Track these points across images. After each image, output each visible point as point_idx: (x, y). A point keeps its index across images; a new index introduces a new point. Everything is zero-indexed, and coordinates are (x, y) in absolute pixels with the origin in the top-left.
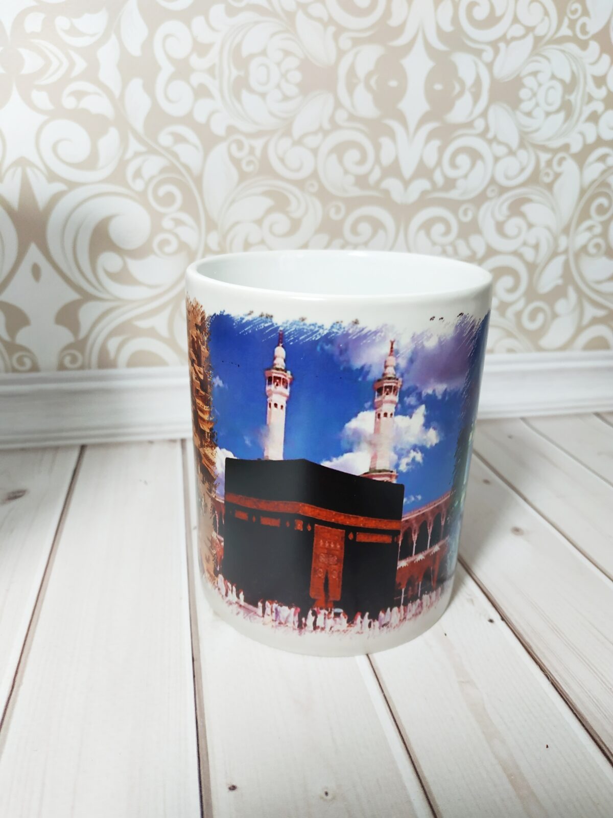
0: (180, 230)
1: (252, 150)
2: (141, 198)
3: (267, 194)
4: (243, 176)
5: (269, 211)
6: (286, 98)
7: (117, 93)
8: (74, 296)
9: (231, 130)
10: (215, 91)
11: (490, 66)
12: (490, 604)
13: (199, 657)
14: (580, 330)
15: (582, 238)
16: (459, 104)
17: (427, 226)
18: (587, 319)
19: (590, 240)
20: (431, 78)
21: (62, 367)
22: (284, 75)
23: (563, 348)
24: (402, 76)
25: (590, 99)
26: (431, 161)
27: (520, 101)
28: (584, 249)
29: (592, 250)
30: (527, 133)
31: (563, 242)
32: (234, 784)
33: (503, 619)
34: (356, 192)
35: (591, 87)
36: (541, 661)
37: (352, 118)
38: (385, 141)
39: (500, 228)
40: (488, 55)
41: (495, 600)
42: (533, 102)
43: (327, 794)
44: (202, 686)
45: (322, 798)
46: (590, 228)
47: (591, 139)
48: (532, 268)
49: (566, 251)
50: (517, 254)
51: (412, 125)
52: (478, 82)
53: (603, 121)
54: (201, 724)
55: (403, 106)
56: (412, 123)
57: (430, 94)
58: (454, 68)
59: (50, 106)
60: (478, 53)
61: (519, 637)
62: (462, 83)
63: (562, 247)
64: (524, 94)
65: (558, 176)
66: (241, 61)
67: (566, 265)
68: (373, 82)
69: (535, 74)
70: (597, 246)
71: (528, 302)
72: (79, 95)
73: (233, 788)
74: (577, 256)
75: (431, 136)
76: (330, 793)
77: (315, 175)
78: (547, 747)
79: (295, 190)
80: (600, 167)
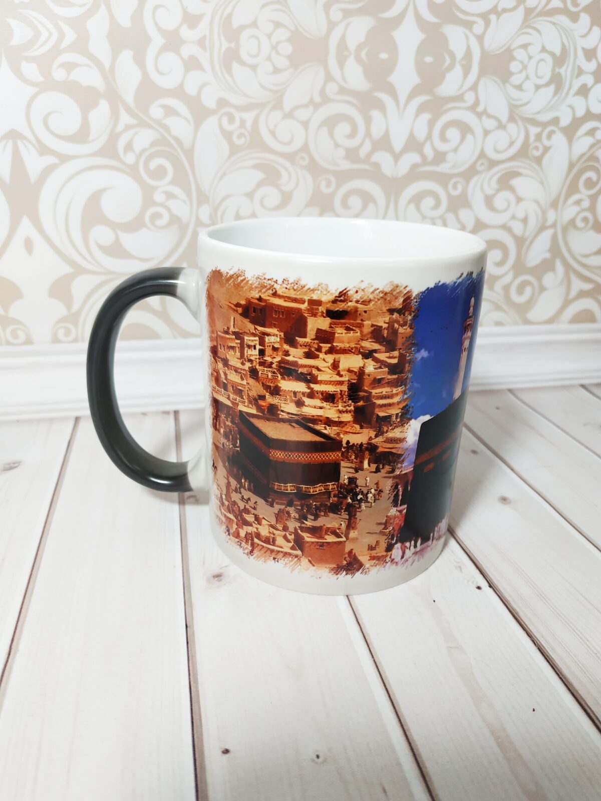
0: (171, 203)
1: (243, 123)
2: (133, 171)
3: (257, 167)
4: (234, 149)
5: (260, 184)
6: (277, 71)
7: (107, 65)
8: (67, 269)
9: (222, 103)
10: (206, 64)
11: (480, 38)
12: (477, 571)
13: (193, 624)
14: (567, 303)
15: (570, 212)
16: (449, 76)
17: (417, 199)
18: (573, 293)
19: (578, 213)
20: (421, 51)
21: (56, 340)
22: (274, 48)
23: (550, 321)
24: (393, 49)
25: (580, 72)
26: (421, 134)
27: (511, 74)
28: (572, 222)
29: (580, 224)
30: (518, 106)
31: (551, 216)
32: (227, 748)
33: (490, 586)
34: (346, 165)
35: (582, 61)
36: (527, 627)
37: (342, 90)
38: (375, 114)
39: (489, 201)
40: (479, 28)
41: (483, 568)
42: (524, 74)
43: (318, 757)
44: (195, 653)
45: (313, 760)
46: (578, 202)
47: (580, 113)
48: (520, 241)
49: (554, 225)
50: (505, 228)
51: (402, 99)
52: (468, 54)
53: (592, 95)
54: (195, 689)
55: (393, 78)
56: (403, 95)
57: (420, 66)
58: (445, 41)
59: (40, 79)
60: (469, 25)
61: (506, 603)
62: (452, 55)
63: (550, 222)
64: (514, 66)
65: (547, 149)
66: (232, 33)
67: (554, 239)
68: (363, 54)
69: (525, 46)
70: (585, 220)
71: (516, 276)
72: (69, 67)
73: (226, 751)
74: (565, 230)
75: (421, 110)
76: (321, 755)
77: (305, 148)
78: (534, 710)
79: (286, 163)
80: (589, 140)
